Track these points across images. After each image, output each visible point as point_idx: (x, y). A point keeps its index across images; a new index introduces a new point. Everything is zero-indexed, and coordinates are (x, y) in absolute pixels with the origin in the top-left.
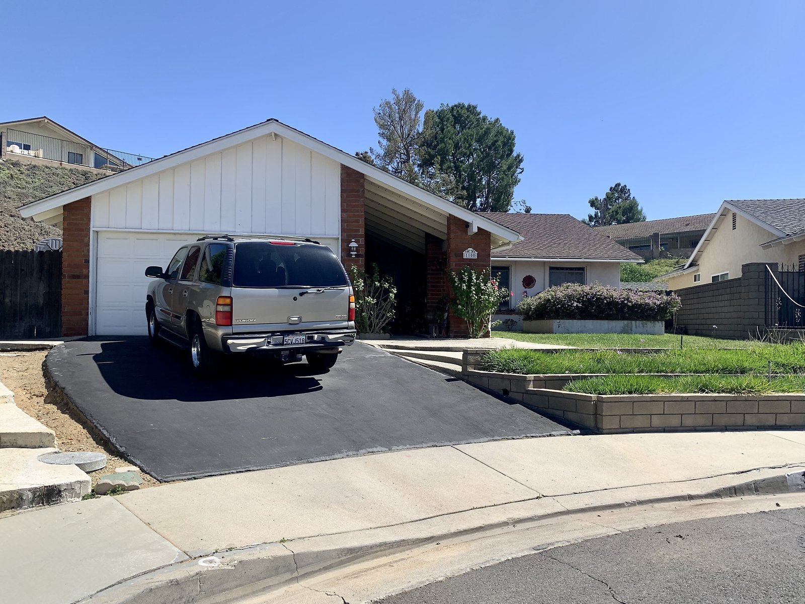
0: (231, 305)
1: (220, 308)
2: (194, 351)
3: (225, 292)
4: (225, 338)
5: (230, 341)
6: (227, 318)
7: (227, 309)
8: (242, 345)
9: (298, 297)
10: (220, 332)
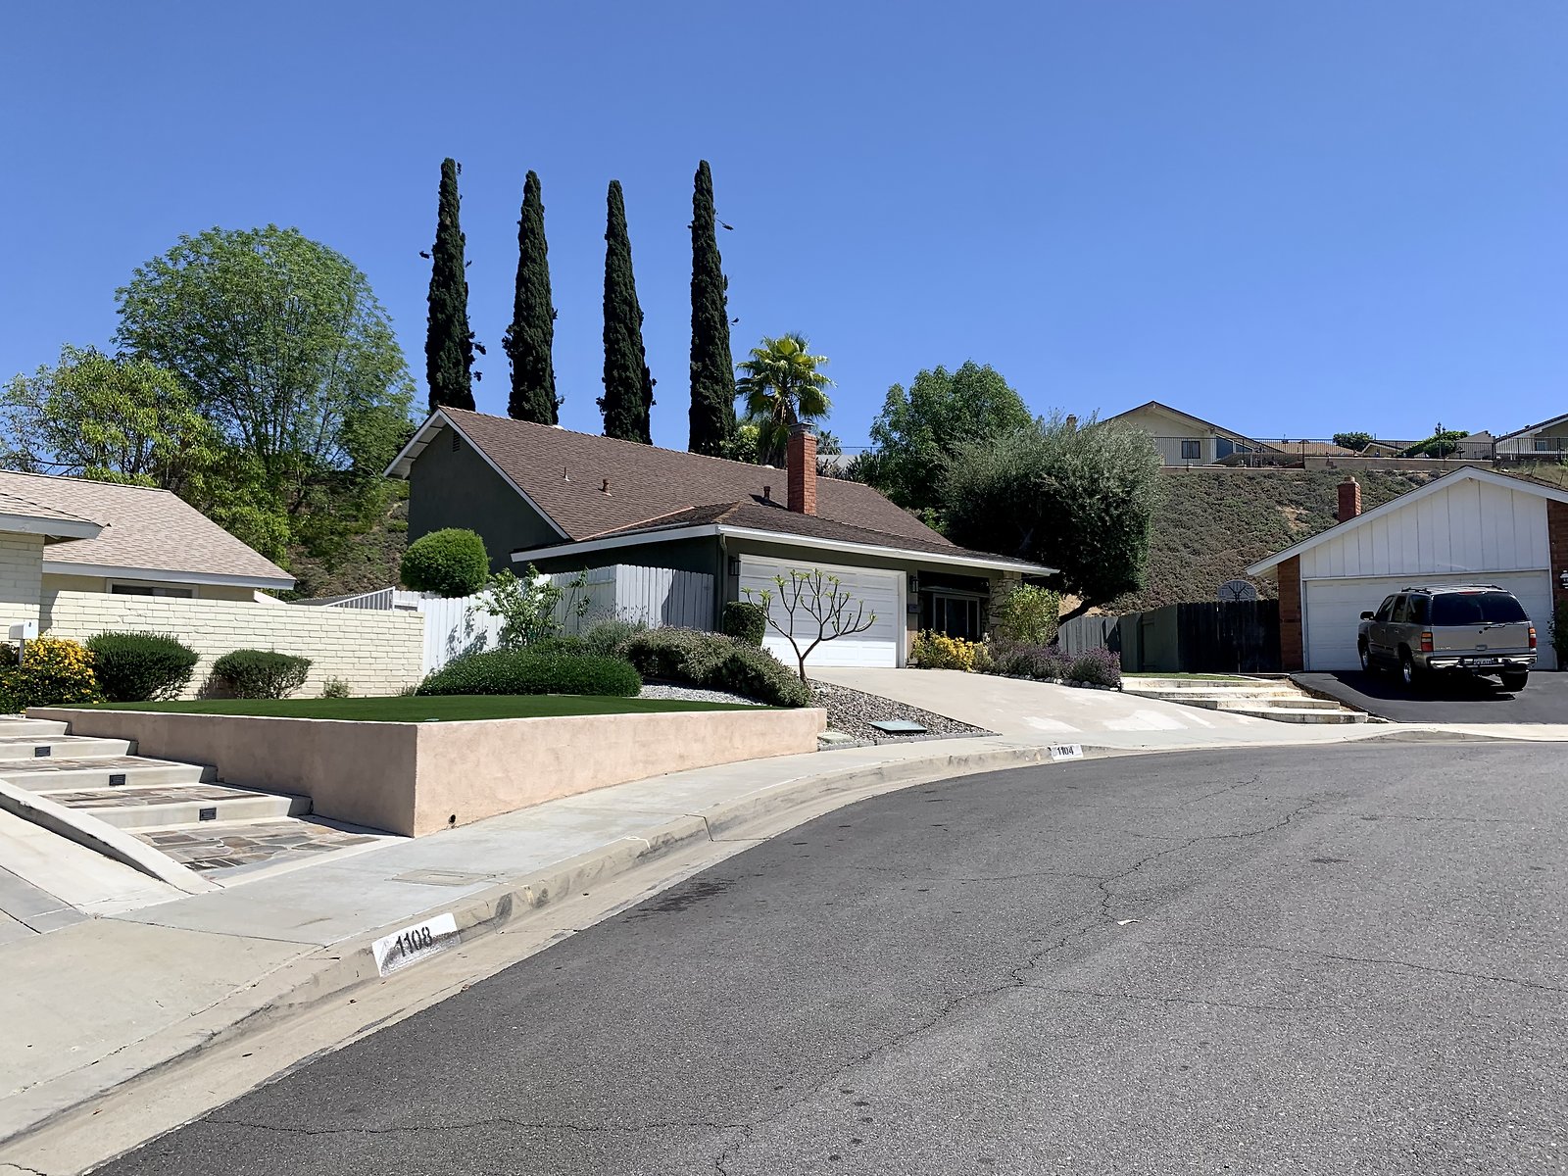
0: (1432, 638)
1: (1424, 640)
2: (1406, 671)
3: (1427, 629)
4: (1429, 659)
5: (1432, 662)
6: (1429, 647)
7: (1429, 640)
8: (1442, 664)
9: (1484, 631)
10: (1425, 657)
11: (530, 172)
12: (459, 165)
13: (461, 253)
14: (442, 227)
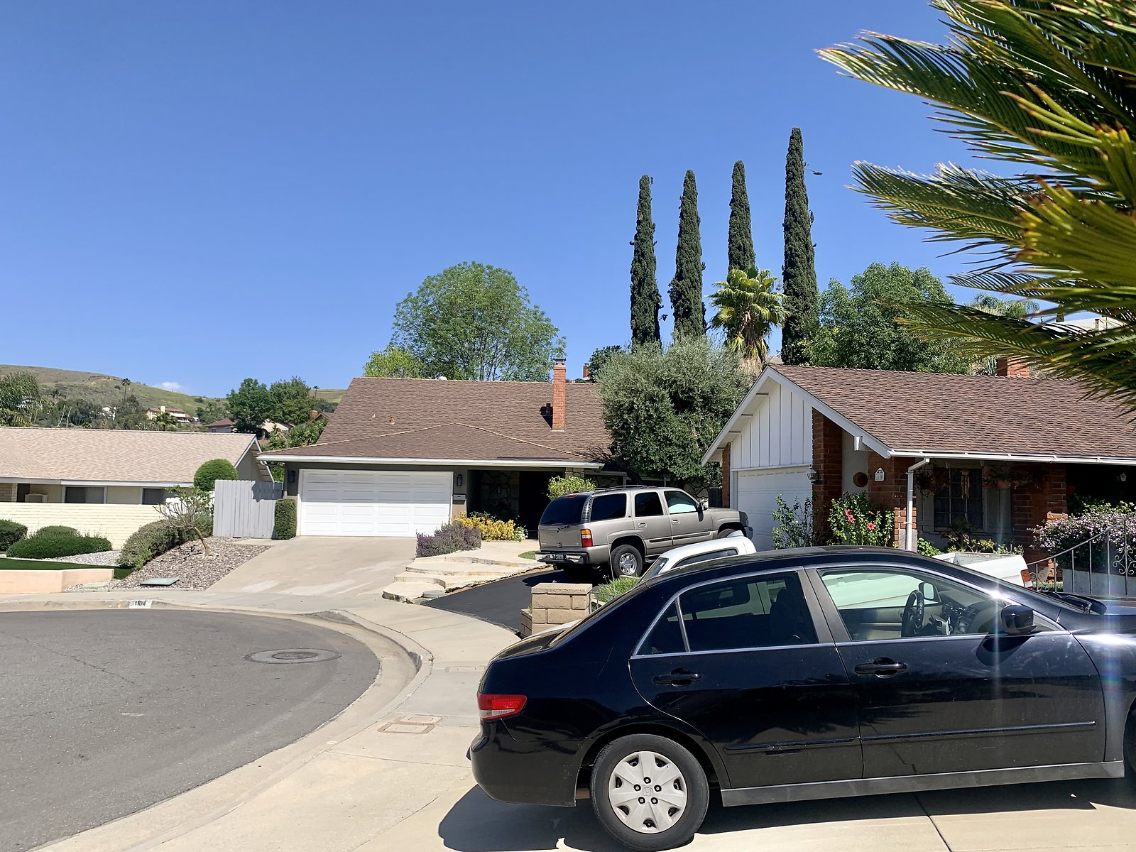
11: (688, 172)
12: (652, 179)
13: (651, 238)
14: (639, 222)
